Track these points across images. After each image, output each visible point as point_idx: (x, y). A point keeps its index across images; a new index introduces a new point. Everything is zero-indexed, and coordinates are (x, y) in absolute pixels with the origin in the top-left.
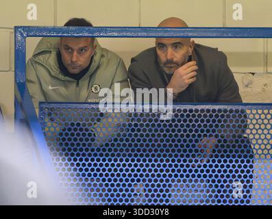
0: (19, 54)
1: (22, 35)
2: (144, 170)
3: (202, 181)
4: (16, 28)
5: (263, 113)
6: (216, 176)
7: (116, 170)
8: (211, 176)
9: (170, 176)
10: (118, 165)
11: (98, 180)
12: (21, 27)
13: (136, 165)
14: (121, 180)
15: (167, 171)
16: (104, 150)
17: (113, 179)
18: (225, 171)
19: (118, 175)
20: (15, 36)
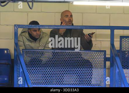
0: (16, 34)
1: (17, 27)
2: (56, 72)
3: (75, 75)
4: (15, 25)
5: (95, 53)
6: (79, 74)
7: (47, 71)
8: (77, 74)
9: (64, 73)
10: (48, 70)
11: (41, 75)
12: (16, 25)
13: (53, 70)
14: (48, 75)
15: (64, 72)
16: (45, 65)
17: (46, 74)
18: (82, 72)
19: (48, 73)
20: (15, 28)
